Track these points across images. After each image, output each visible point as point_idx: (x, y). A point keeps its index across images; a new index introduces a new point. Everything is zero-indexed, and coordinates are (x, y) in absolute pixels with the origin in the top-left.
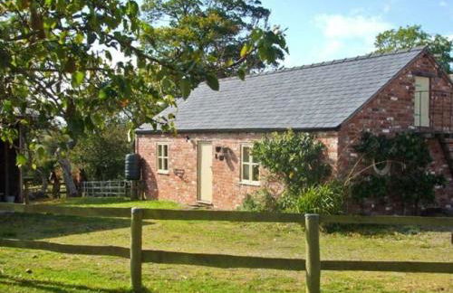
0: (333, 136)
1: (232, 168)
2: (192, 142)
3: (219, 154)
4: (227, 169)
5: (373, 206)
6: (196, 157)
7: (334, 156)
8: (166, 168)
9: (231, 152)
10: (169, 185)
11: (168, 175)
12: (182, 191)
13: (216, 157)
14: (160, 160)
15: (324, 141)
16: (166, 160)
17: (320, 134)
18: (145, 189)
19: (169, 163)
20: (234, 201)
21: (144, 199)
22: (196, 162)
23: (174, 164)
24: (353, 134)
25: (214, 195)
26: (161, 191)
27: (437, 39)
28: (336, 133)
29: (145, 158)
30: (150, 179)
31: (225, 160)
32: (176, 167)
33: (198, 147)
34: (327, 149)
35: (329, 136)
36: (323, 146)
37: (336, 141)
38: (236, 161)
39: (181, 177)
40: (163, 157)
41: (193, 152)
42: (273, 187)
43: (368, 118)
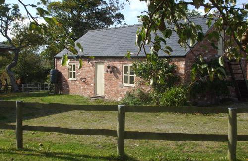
0: (182, 61)
1: (117, 77)
2: (91, 63)
3: (109, 70)
4: (114, 78)
5: (199, 98)
6: (94, 71)
7: (182, 71)
8: (74, 77)
9: (117, 69)
10: (77, 86)
11: (76, 81)
12: (85, 89)
13: (107, 71)
14: (71, 73)
15: (176, 63)
16: (74, 73)
17: (173, 59)
18: (61, 88)
19: (77, 74)
20: (118, 95)
21: (61, 94)
22: (94, 74)
23: (80, 75)
24: (191, 59)
25: (105, 92)
26: (71, 89)
27: (193, 12)
28: (183, 59)
29: (61, 72)
30: (64, 83)
31: (112, 73)
32: (81, 76)
33: (95, 65)
34: (178, 68)
35: (179, 60)
36: (176, 66)
37: (184, 63)
38: (120, 73)
39: (84, 82)
40: (72, 71)
41: (92, 68)
42: (143, 88)
43: (198, 51)
